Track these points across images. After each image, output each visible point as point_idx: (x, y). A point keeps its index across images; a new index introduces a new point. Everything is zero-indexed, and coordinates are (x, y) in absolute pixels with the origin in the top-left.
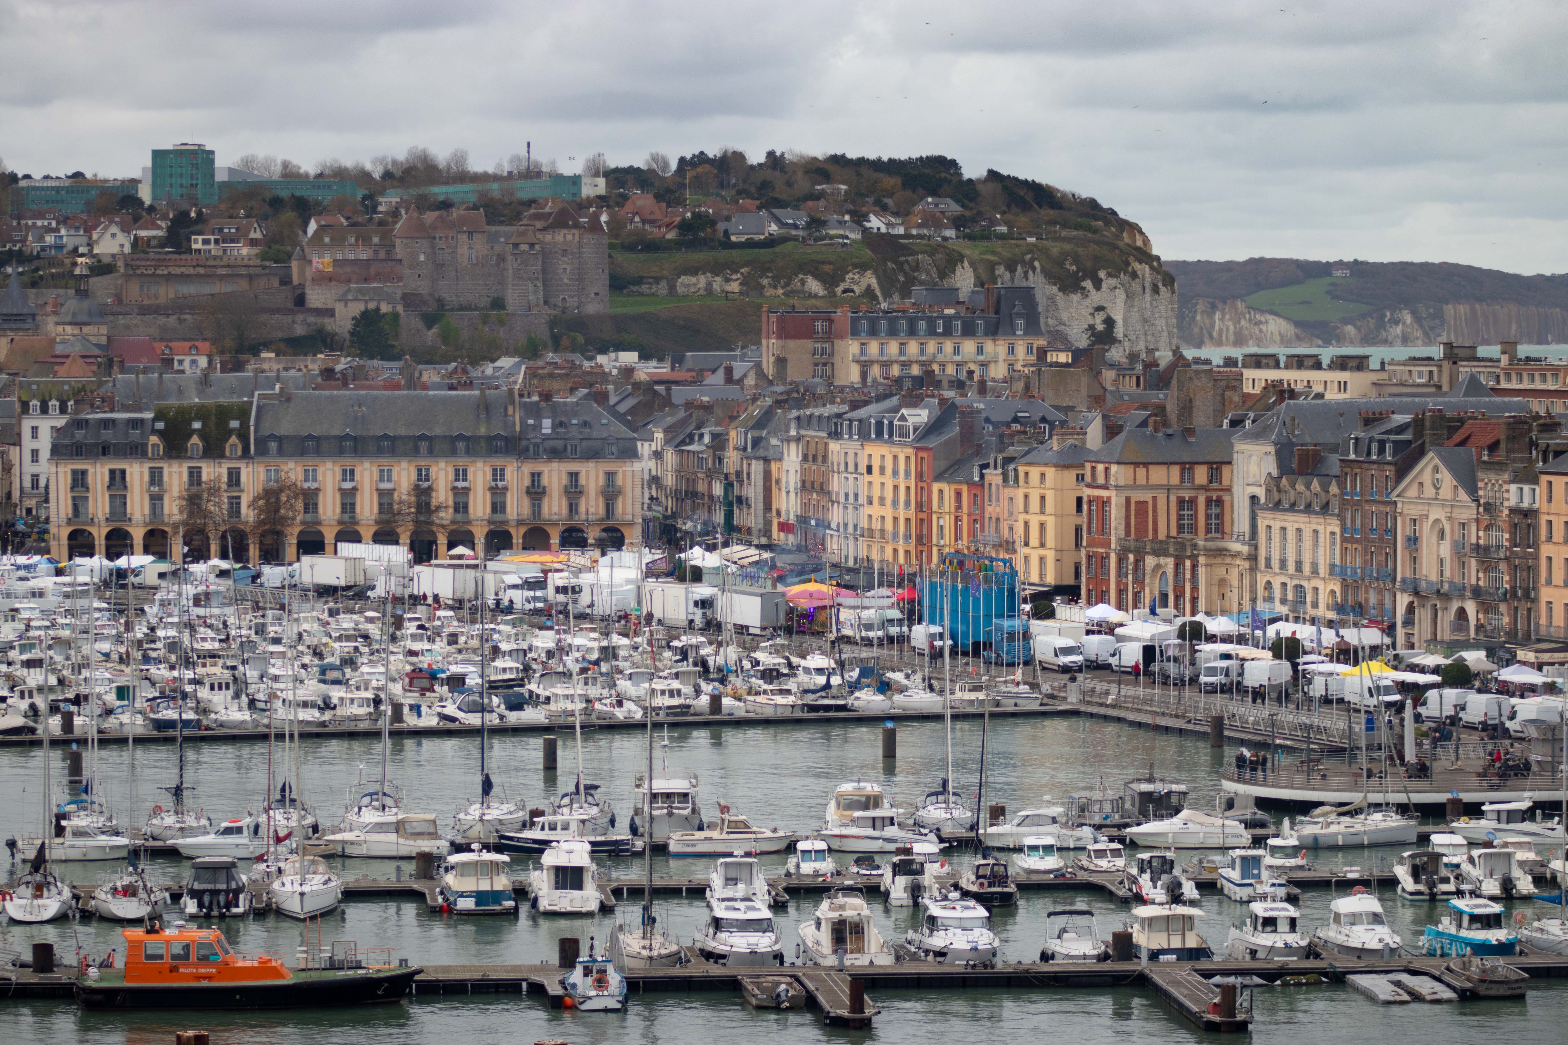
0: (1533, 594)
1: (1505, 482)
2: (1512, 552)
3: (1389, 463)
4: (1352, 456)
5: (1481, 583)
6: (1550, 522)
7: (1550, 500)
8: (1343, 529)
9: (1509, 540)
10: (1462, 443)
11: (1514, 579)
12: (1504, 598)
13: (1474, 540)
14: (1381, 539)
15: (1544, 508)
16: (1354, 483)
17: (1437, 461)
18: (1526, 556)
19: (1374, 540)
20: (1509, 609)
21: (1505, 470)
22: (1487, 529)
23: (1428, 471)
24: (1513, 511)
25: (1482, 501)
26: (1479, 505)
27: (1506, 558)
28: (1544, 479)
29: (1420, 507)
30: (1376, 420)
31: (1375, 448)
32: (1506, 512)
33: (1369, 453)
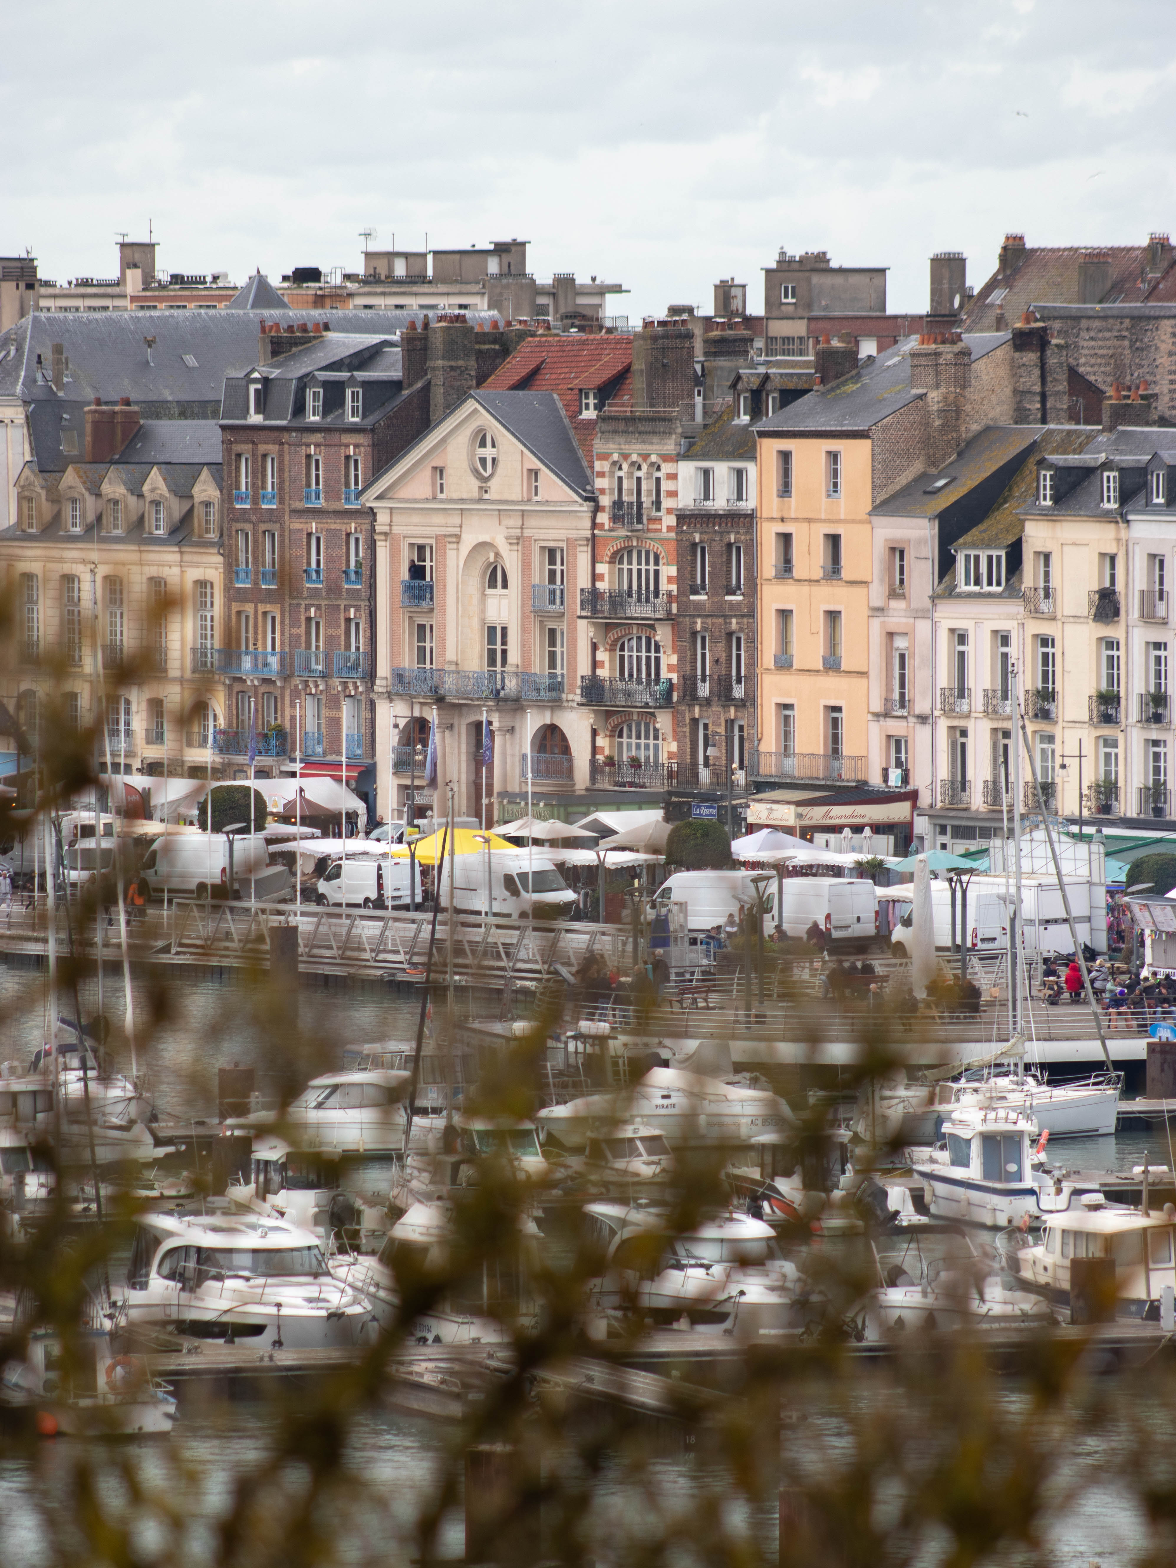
0: (739, 691)
1: (666, 458)
2: (684, 606)
3: (354, 430)
4: (255, 419)
5: (603, 673)
6: (786, 539)
7: (785, 489)
8: (231, 570)
9: (679, 580)
10: (525, 383)
11: (687, 659)
12: (666, 701)
13: (584, 581)
14: (334, 590)
15: (772, 506)
16: (258, 474)
17: (486, 419)
18: (723, 612)
19: (315, 593)
20: (677, 723)
21: (668, 433)
22: (616, 558)
23: (462, 440)
24: (683, 517)
25: (605, 501)
26: (597, 509)
27: (669, 617)
28: (770, 448)
29: (438, 519)
30: (295, 342)
31: (313, 399)
32: (670, 520)
33: (300, 409)
